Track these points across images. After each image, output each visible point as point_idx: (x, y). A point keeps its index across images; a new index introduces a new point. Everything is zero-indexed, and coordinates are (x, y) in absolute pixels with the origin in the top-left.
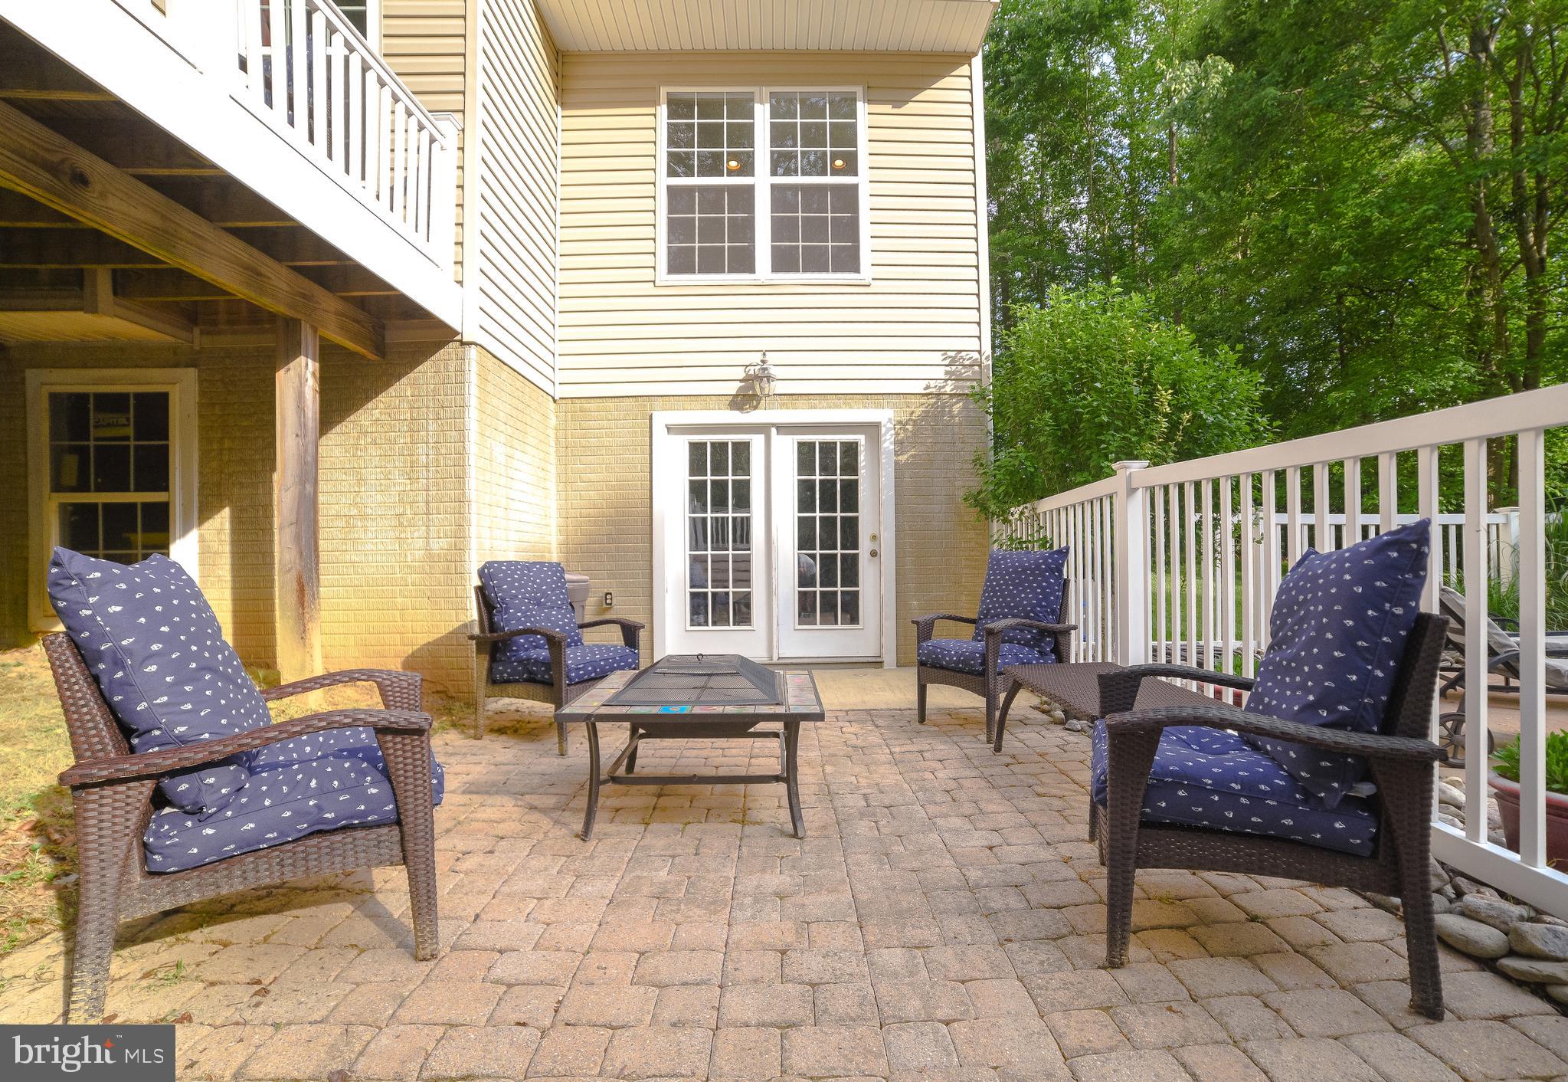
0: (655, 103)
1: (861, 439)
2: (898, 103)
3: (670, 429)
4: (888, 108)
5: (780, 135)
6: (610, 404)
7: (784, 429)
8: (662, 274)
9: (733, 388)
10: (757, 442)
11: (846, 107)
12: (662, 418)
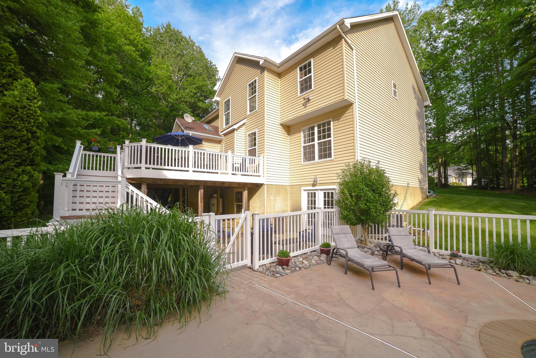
0: (301, 132)
1: (334, 191)
2: (338, 120)
3: (304, 190)
4: (337, 121)
5: (319, 132)
6: (296, 186)
7: (321, 190)
8: (302, 163)
9: (312, 182)
10: (317, 192)
11: (329, 123)
12: (303, 188)
